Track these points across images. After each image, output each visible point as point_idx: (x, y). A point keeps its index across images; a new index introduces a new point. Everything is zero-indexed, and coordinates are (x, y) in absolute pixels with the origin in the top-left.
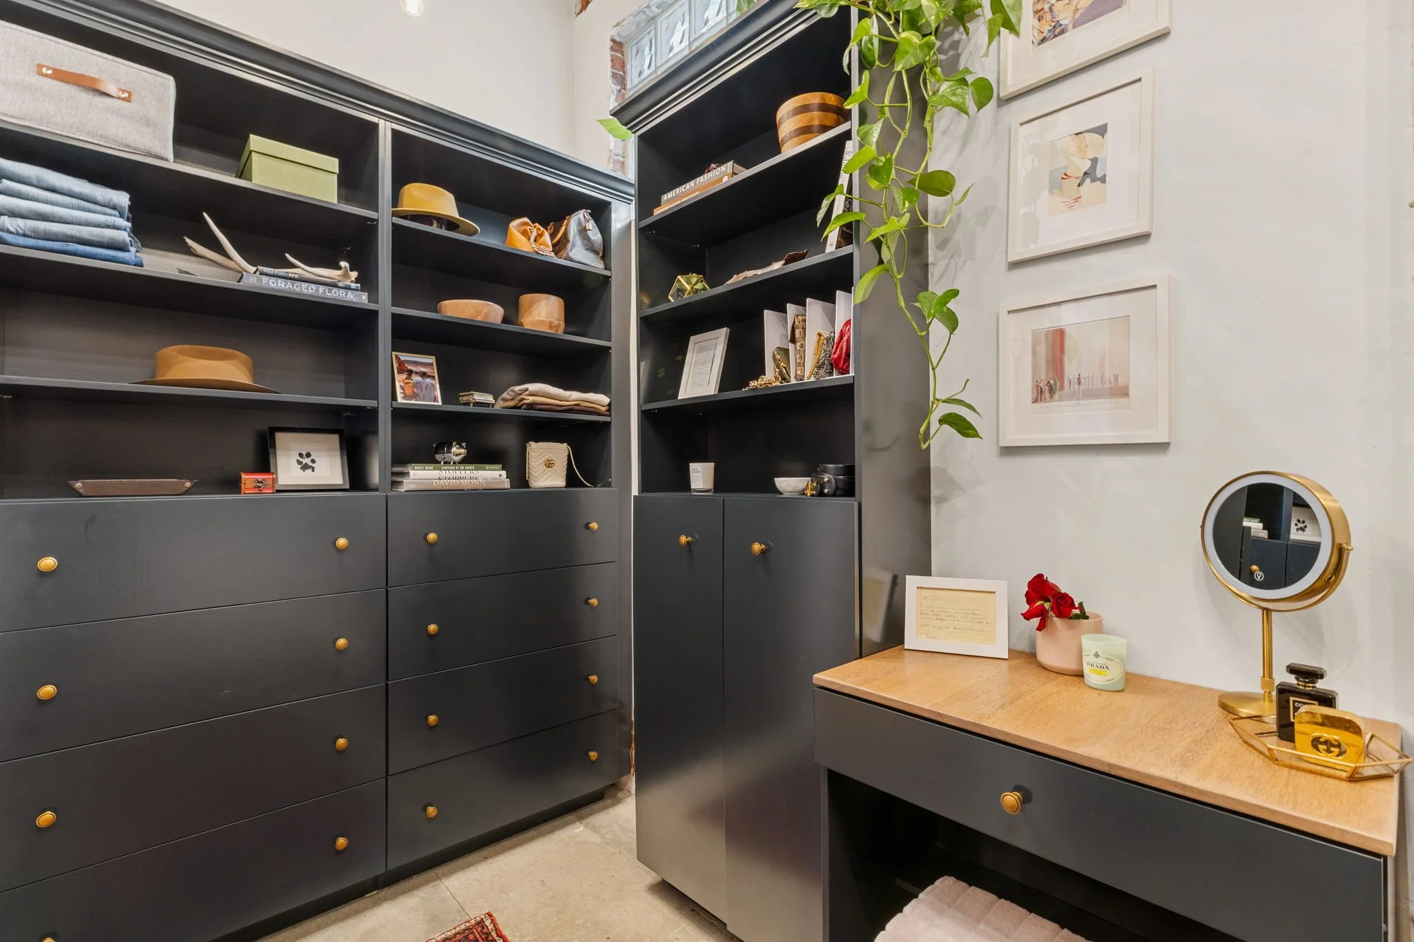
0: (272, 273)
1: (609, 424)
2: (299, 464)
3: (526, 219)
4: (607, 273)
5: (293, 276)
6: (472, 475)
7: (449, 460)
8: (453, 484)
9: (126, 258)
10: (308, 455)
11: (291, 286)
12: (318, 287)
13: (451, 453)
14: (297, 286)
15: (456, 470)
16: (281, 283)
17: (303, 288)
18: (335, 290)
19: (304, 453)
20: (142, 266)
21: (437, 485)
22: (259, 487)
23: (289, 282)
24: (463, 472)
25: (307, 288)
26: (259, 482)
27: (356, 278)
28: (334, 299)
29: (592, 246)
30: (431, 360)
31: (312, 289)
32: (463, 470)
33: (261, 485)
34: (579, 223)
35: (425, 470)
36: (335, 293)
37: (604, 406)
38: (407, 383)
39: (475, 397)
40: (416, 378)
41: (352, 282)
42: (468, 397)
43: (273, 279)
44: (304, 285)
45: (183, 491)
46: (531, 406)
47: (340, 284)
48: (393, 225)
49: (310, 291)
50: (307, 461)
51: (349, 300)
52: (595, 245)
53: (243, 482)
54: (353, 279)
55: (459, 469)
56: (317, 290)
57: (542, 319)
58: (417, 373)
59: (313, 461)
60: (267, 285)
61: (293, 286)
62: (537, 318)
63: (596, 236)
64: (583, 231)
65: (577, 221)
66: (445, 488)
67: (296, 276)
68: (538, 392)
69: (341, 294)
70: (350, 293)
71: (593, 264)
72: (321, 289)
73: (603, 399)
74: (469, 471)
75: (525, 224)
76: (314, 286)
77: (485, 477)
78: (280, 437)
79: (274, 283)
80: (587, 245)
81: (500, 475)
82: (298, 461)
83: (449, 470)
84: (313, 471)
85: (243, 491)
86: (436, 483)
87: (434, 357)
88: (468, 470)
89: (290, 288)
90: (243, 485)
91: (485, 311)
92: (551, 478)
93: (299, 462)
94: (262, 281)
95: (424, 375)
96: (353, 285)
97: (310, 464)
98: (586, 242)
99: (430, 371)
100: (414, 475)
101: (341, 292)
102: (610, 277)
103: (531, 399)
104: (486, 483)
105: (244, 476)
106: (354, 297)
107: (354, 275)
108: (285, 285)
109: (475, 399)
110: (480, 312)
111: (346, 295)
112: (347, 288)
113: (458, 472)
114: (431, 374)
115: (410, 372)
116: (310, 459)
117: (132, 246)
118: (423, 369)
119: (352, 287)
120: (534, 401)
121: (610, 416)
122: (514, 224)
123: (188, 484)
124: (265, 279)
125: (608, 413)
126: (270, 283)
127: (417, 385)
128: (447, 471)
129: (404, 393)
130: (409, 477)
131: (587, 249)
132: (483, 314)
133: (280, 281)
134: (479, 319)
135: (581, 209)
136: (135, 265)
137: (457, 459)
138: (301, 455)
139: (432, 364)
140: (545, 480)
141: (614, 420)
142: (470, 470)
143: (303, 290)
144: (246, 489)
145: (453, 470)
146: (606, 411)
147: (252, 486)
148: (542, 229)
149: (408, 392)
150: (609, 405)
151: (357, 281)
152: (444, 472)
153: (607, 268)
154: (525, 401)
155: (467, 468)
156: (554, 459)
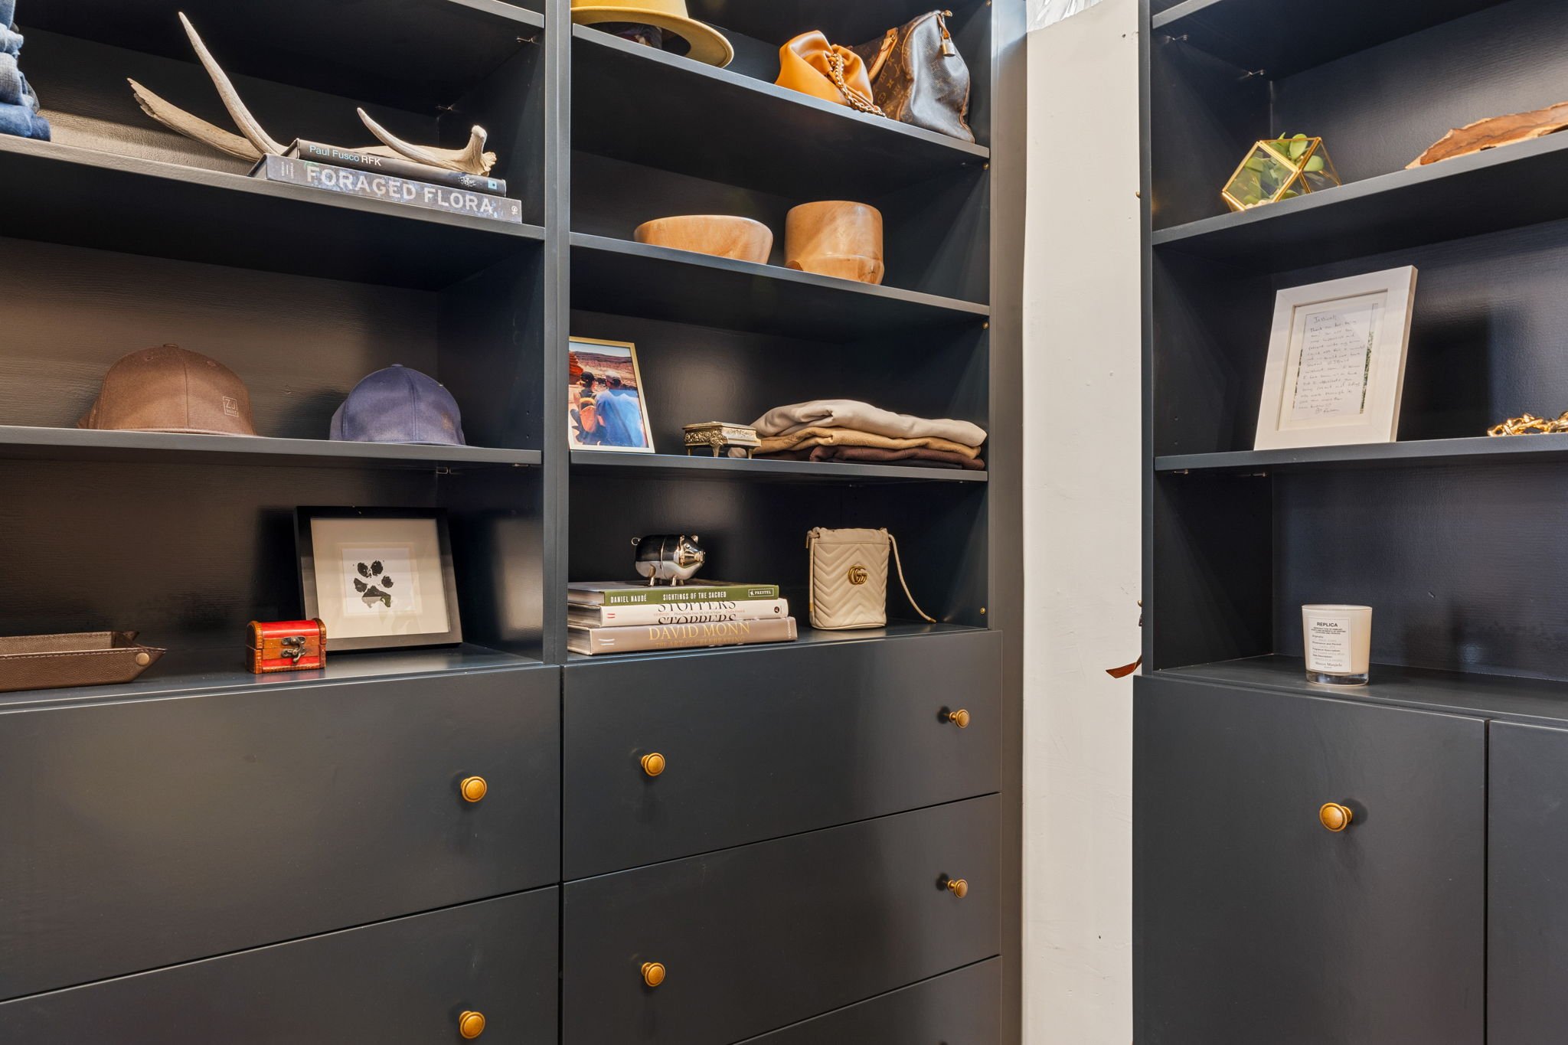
0: (327, 154)
1: (982, 486)
2: (359, 590)
3: (818, 35)
4: (980, 151)
5: (369, 160)
6: (723, 611)
7: (668, 576)
8: (687, 634)
9: (13, 119)
10: (377, 568)
11: (366, 186)
12: (423, 188)
13: (671, 559)
14: (379, 185)
15: (689, 601)
16: (346, 178)
17: (391, 189)
18: (455, 193)
19: (369, 564)
20: (48, 139)
21: (657, 637)
22: (293, 656)
23: (362, 176)
24: (705, 605)
25: (399, 191)
26: (292, 644)
27: (492, 167)
28: (454, 215)
29: (952, 92)
30: (625, 350)
31: (409, 192)
32: (704, 601)
33: (295, 651)
34: (929, 41)
35: (630, 603)
36: (457, 201)
37: (971, 447)
38: (584, 405)
39: (724, 434)
40: (601, 393)
41: (484, 174)
42: (708, 434)
43: (328, 170)
44: (394, 182)
45: (132, 674)
46: (834, 452)
47: (467, 180)
48: (577, 43)
49: (406, 196)
50: (374, 581)
51: (485, 216)
52: (958, 90)
53: (259, 645)
54: (488, 169)
55: (697, 600)
56: (420, 195)
57: (841, 256)
58: (601, 381)
59: (387, 582)
60: (316, 184)
61: (370, 184)
62: (829, 254)
63: (957, 68)
64: (937, 57)
65: (924, 38)
66: (671, 646)
67: (377, 161)
68: (851, 419)
69: (468, 203)
70: (486, 201)
71: (955, 133)
72: (429, 189)
73: (973, 432)
74: (716, 604)
75: (817, 45)
76: (413, 186)
77: (748, 614)
78: (323, 530)
79: (330, 178)
80: (941, 90)
81: (777, 609)
82: (357, 582)
83: (676, 601)
84: (388, 604)
85: (258, 665)
86: (654, 632)
87: (632, 345)
88: (713, 600)
89: (363, 189)
90: (258, 653)
91: (744, 239)
92: (860, 608)
93: (359, 586)
94: (305, 172)
95: (615, 384)
96: (493, 183)
97: (381, 588)
98: (939, 84)
99: (628, 376)
100: (612, 616)
101: (468, 197)
102: (988, 161)
103: (838, 435)
104: (751, 628)
105: (261, 632)
106: (495, 210)
107: (489, 159)
108: (355, 184)
109: (724, 439)
110: (734, 242)
111: (479, 206)
112: (480, 189)
113: (696, 606)
114: (628, 383)
115: (589, 379)
116: (380, 577)
117: (24, 92)
118: (613, 373)
119: (490, 186)
120: (842, 439)
121: (985, 469)
122: (796, 44)
123: (145, 658)
124: (311, 167)
125: (980, 462)
126: (323, 178)
127: (604, 408)
128: (674, 605)
129: (580, 427)
130: (600, 619)
131: (939, 100)
132: (740, 245)
133: (343, 172)
134: (732, 256)
135: (932, 10)
136: (32, 137)
137: (686, 572)
138: (362, 568)
139: (629, 361)
140: (849, 613)
141: (993, 477)
142: (718, 600)
143: (392, 194)
144: (265, 662)
145: (684, 601)
146: (977, 457)
147: (278, 655)
148: (853, 55)
149: (589, 424)
150: (984, 445)
151: (495, 173)
152: (668, 606)
153: (983, 140)
154: (821, 441)
155: (712, 595)
156: (865, 564)
